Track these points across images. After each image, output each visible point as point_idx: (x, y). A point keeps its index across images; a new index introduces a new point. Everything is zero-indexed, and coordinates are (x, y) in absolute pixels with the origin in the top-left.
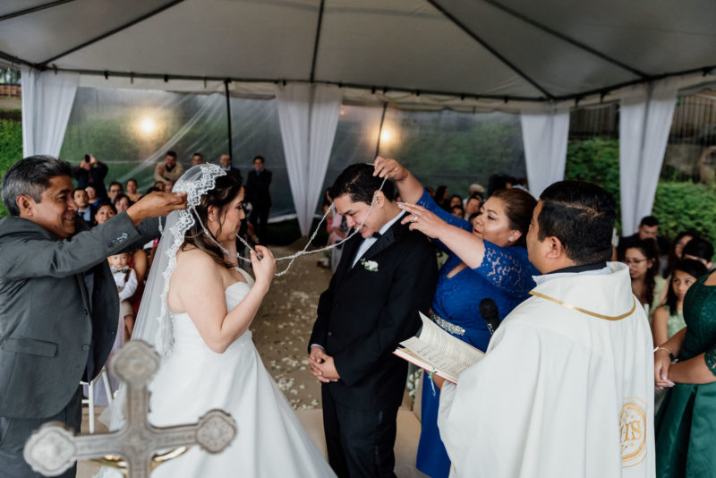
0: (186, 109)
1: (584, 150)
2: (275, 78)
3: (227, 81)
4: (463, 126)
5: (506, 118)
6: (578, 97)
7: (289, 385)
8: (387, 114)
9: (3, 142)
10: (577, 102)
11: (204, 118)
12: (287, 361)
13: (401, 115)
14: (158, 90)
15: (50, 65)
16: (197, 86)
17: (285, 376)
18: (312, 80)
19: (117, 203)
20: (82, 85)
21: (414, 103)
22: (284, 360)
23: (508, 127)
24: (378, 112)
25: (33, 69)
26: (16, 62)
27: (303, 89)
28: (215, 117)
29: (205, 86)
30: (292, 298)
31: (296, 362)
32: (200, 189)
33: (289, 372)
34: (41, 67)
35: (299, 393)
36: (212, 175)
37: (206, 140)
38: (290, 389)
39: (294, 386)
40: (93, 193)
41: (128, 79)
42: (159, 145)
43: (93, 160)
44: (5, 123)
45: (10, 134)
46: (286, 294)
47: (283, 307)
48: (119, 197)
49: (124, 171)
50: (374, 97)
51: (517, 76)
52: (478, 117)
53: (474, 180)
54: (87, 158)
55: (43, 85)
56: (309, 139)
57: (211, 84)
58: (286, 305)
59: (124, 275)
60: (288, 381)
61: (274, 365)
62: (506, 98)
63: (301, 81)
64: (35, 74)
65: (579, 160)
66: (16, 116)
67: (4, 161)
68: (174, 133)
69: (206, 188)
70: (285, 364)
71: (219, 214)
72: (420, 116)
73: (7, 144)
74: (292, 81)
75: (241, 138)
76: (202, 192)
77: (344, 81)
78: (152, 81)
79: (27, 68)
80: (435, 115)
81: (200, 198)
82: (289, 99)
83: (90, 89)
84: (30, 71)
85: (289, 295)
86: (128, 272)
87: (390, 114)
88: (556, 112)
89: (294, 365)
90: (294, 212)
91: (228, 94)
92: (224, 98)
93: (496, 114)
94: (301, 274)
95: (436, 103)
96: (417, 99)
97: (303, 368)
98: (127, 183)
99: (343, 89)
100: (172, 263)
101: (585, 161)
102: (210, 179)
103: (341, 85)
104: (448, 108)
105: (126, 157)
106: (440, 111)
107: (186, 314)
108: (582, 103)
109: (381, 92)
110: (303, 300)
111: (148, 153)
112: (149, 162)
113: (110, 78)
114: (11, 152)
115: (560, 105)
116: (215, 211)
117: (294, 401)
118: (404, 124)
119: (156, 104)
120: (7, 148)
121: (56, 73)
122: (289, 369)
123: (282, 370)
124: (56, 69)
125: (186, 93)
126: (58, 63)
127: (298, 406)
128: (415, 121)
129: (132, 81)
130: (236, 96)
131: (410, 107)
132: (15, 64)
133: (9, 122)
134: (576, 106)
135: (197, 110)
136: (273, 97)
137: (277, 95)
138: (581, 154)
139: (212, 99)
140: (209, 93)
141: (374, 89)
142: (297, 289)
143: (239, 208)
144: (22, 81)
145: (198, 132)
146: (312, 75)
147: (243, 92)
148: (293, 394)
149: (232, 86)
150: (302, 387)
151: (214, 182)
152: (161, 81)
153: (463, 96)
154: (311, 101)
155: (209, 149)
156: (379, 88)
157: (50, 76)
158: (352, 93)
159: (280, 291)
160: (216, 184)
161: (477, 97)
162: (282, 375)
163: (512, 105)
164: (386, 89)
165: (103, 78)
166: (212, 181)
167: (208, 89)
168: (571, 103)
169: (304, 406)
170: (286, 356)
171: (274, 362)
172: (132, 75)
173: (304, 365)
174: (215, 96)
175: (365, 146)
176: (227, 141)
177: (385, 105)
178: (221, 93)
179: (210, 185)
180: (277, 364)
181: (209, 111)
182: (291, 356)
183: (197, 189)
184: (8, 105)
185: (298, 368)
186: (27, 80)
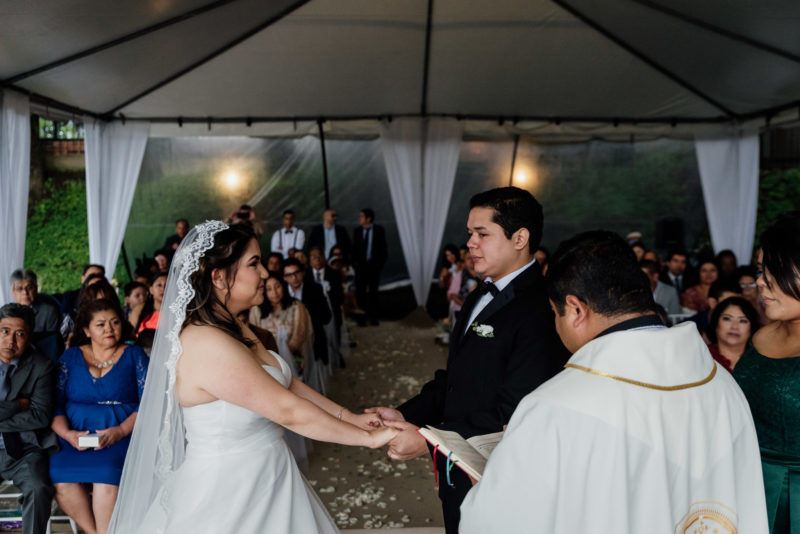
0: (277, 157)
1: (786, 181)
2: (379, 113)
3: (321, 120)
4: (622, 159)
5: (676, 146)
6: (769, 113)
7: (376, 496)
8: (520, 150)
9: (71, 206)
10: (768, 120)
11: (295, 166)
12: (380, 465)
13: (537, 151)
14: (239, 138)
15: (117, 114)
16: (286, 129)
17: (373, 485)
18: (424, 113)
20: (153, 135)
21: (553, 135)
22: (375, 464)
23: (680, 156)
24: (508, 148)
25: (98, 121)
26: (77, 113)
27: (413, 124)
28: (308, 165)
29: (295, 128)
30: (397, 385)
31: (390, 466)
32: (197, 251)
33: (379, 479)
34: (106, 118)
35: (387, 506)
36: (209, 232)
37: (299, 192)
38: (378, 501)
39: (383, 498)
41: (206, 125)
45: (78, 196)
46: (390, 380)
47: (384, 397)
50: (502, 130)
51: (684, 92)
52: (639, 147)
55: (110, 138)
56: (422, 186)
57: (303, 126)
58: (388, 395)
60: (376, 491)
61: (361, 471)
62: (674, 121)
63: (410, 115)
64: (100, 124)
65: (780, 195)
66: (80, 176)
68: (260, 187)
69: (203, 248)
70: (376, 470)
71: (228, 276)
72: (563, 150)
73: (75, 209)
74: (399, 116)
75: (340, 189)
77: (465, 112)
78: (233, 126)
79: (91, 119)
80: (582, 148)
81: (197, 262)
82: (395, 138)
83: (162, 140)
84: (94, 123)
85: (395, 380)
87: (523, 150)
88: (741, 135)
89: (387, 470)
90: (406, 276)
91: (322, 136)
92: (317, 141)
93: (663, 142)
94: (412, 355)
95: (581, 132)
96: (557, 129)
97: (398, 474)
99: (462, 122)
100: (176, 348)
101: (788, 196)
102: (207, 238)
103: (460, 117)
104: (597, 138)
106: (587, 142)
108: (775, 121)
109: (510, 123)
110: (410, 388)
113: (184, 125)
114: (78, 219)
115: (746, 126)
116: (222, 274)
117: (378, 517)
119: (238, 153)
120: (75, 213)
121: (124, 123)
122: (380, 476)
123: (371, 477)
124: (123, 119)
125: (273, 138)
126: (127, 111)
127: (383, 524)
128: (556, 157)
129: (210, 128)
130: (333, 137)
131: (551, 139)
132: (76, 116)
133: (78, 183)
134: (768, 125)
135: (287, 158)
136: (376, 137)
137: (381, 133)
138: (782, 187)
139: (308, 144)
140: (301, 136)
141: (501, 120)
142: (405, 374)
144: (86, 135)
145: (289, 183)
146: (424, 106)
147: (339, 133)
148: (380, 507)
149: (327, 127)
150: (393, 499)
152: (243, 126)
153: (616, 121)
154: (424, 139)
155: (302, 204)
156: (508, 118)
157: (118, 127)
158: (473, 126)
159: (384, 377)
160: (215, 242)
161: (634, 121)
162: (370, 483)
163: (683, 129)
164: (516, 119)
165: (176, 126)
166: (210, 240)
167: (298, 132)
168: (761, 122)
169: (392, 523)
170: (379, 459)
171: (362, 466)
172: (210, 120)
173: (400, 471)
174: (308, 139)
176: (323, 193)
177: (516, 139)
178: (315, 135)
179: (207, 244)
180: (365, 470)
181: (302, 157)
182: (384, 459)
183: (193, 253)
185: (392, 473)
186: (89, 133)
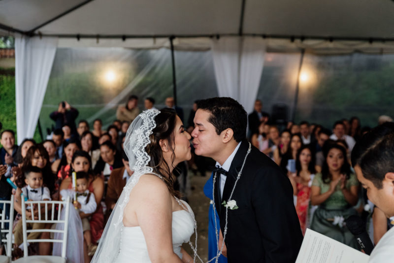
0: (140, 61)
2: (210, 33)
3: (172, 38)
4: (373, 66)
9: (3, 92)
11: (154, 68)
13: (317, 59)
14: (118, 48)
15: (36, 32)
16: (148, 43)
18: (241, 34)
19: (83, 138)
20: (60, 46)
21: (327, 49)
24: (296, 58)
25: (24, 37)
27: (233, 41)
28: (163, 68)
29: (155, 43)
32: (147, 131)
34: (30, 34)
36: (150, 117)
37: (156, 86)
40: (69, 131)
41: (95, 40)
42: (119, 91)
43: (68, 106)
44: (5, 78)
48: (85, 134)
49: (92, 113)
50: (293, 45)
52: (385, 58)
53: (383, 112)
54: (64, 105)
55: (31, 48)
57: (160, 41)
59: (85, 198)
63: (232, 35)
64: (26, 39)
66: (12, 72)
67: (4, 107)
68: (130, 81)
69: (150, 129)
71: (170, 144)
72: (334, 59)
73: (6, 94)
74: (225, 35)
75: (184, 83)
76: (149, 133)
77: (268, 33)
78: (114, 41)
79: (20, 35)
80: (347, 58)
82: (222, 50)
83: (66, 49)
84: (22, 38)
86: (89, 196)
87: (307, 59)
91: (172, 48)
92: (169, 52)
95: (347, 47)
96: (330, 45)
98: (93, 122)
99: (266, 40)
102: (150, 121)
103: (264, 36)
104: (358, 51)
105: (93, 101)
106: (351, 54)
107: (138, 228)
109: (299, 41)
111: (110, 98)
112: (111, 105)
113: (81, 40)
114: (8, 101)
116: (165, 142)
118: (320, 67)
119: (116, 59)
120: (5, 97)
121: (41, 38)
124: (41, 35)
125: (139, 50)
126: (42, 30)
128: (329, 64)
129: (98, 42)
130: (180, 49)
131: (326, 52)
132: (10, 33)
135: (149, 62)
136: (208, 49)
137: (211, 47)
139: (161, 53)
140: (158, 48)
141: (293, 39)
143: (182, 132)
144: (16, 46)
145: (149, 79)
146: (241, 29)
147: (185, 46)
149: (176, 42)
151: (154, 121)
152: (120, 41)
153: (371, 40)
154: (240, 51)
155: (158, 93)
156: (298, 37)
157: (37, 41)
158: (274, 43)
160: (156, 123)
161: (383, 40)
164: (303, 38)
165: (75, 40)
166: (152, 122)
167: (157, 45)
172: (98, 37)
174: (162, 51)
175: (286, 87)
176: (172, 87)
177: (303, 51)
178: (167, 48)
179: (152, 125)
181: (158, 62)
184: (5, 64)
186: (20, 44)
